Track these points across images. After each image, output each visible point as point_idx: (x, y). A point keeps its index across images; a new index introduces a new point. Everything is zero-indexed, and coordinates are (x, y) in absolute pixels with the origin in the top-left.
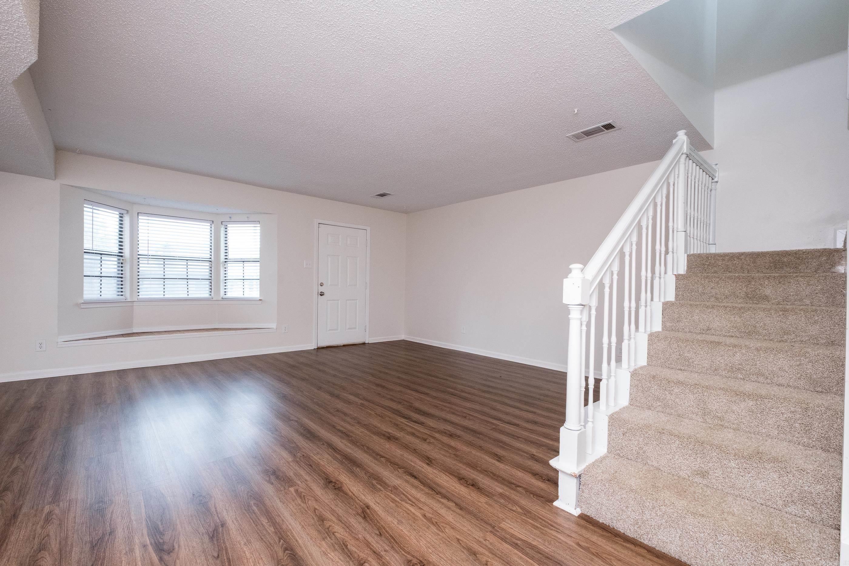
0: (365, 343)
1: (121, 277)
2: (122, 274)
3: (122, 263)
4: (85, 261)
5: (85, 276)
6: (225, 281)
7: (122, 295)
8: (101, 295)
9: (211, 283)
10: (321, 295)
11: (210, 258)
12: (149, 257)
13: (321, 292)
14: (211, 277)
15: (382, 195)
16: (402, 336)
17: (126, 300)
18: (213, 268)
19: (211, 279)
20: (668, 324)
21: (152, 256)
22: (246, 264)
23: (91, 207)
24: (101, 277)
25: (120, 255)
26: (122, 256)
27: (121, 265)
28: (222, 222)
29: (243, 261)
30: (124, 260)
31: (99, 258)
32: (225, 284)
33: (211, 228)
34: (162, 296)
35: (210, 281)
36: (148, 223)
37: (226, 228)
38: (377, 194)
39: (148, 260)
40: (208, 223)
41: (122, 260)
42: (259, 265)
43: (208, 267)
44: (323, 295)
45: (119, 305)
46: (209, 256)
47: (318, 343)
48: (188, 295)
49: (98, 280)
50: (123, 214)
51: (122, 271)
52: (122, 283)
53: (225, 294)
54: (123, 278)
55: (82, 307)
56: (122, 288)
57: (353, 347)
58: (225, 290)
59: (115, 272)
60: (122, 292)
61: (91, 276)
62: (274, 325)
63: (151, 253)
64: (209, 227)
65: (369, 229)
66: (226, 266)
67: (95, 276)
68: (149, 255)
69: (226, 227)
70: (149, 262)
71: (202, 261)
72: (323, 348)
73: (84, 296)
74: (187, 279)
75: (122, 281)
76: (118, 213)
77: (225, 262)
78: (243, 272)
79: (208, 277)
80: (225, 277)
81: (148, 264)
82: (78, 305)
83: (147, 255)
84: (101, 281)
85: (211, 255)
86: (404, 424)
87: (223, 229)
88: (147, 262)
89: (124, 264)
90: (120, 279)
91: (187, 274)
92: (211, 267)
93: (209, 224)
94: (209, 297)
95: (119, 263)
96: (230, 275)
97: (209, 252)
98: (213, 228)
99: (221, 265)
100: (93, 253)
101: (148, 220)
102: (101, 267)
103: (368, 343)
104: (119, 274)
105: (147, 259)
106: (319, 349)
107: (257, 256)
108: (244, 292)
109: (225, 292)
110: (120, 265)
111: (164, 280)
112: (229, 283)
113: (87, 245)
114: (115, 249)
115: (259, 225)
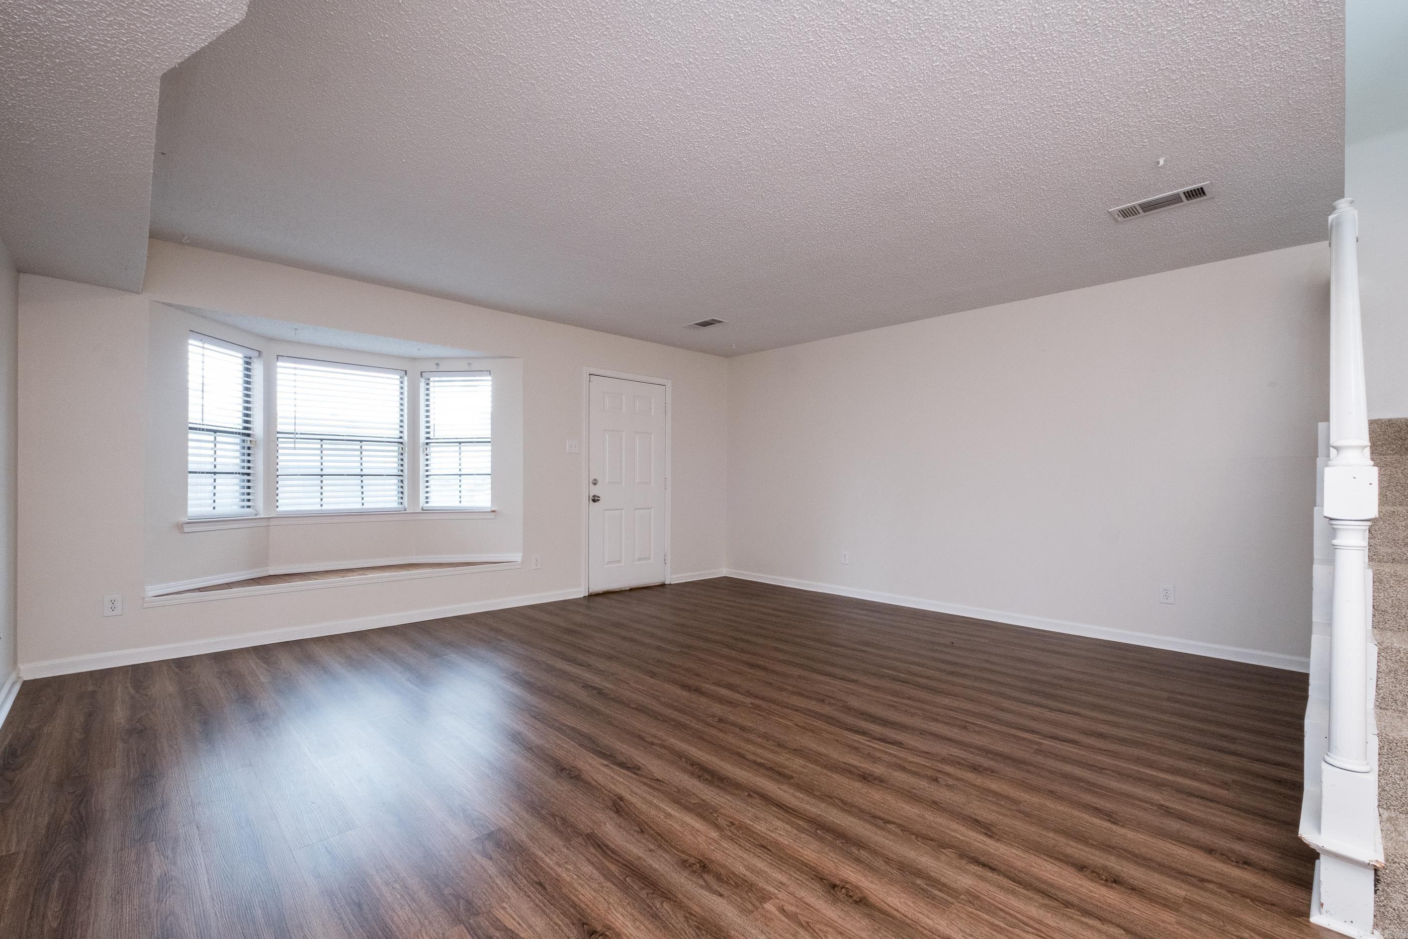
0: (665, 584)
1: (247, 473)
2: (249, 468)
3: (249, 448)
4: (190, 444)
5: (190, 472)
6: (427, 479)
7: (249, 507)
8: (214, 508)
9: (402, 481)
10: (594, 501)
11: (401, 438)
12: (297, 436)
13: (594, 496)
14: (402, 471)
15: (705, 324)
16: (724, 571)
17: (256, 515)
18: (406, 455)
19: (402, 476)
20: (1383, 550)
21: (301, 434)
22: (464, 448)
23: (202, 345)
24: (215, 473)
25: (246, 433)
26: (249, 435)
27: (248, 451)
28: (422, 372)
29: (460, 443)
30: (253, 443)
31: (212, 438)
32: (427, 484)
33: (402, 382)
34: (318, 507)
35: (401, 478)
36: (295, 375)
37: (428, 384)
38: (696, 322)
39: (295, 443)
40: (397, 374)
41: (249, 442)
42: (489, 448)
43: (396, 454)
44: (598, 500)
45: (247, 525)
46: (396, 434)
47: (590, 586)
48: (363, 504)
49: (209, 479)
50: (250, 358)
51: (249, 461)
52: (249, 484)
53: (427, 502)
54: (252, 475)
55: (186, 530)
56: (249, 494)
57: (644, 591)
58: (427, 495)
59: (237, 465)
60: (249, 500)
61: (199, 473)
62: (517, 557)
63: (299, 429)
64: (398, 382)
65: (669, 384)
66: (428, 452)
67: (207, 473)
68: (297, 434)
69: (428, 382)
70: (297, 446)
71: (387, 442)
72: (598, 595)
73: (190, 510)
74: (362, 476)
75: (249, 481)
76: (240, 355)
77: (427, 444)
78: (460, 462)
79: (395, 472)
80: (427, 471)
81: (295, 448)
82: (180, 527)
83: (293, 433)
84: (215, 480)
85: (401, 432)
86: (865, 745)
87: (422, 385)
88: (292, 445)
89: (252, 449)
90: (246, 477)
91: (362, 467)
92: (402, 454)
93: (398, 377)
94: (399, 508)
95: (244, 448)
96: (434, 468)
97: (398, 426)
98: (406, 383)
99: (421, 450)
100: (203, 430)
101: (295, 368)
102: (215, 456)
103: (670, 584)
104: (243, 468)
105: (293, 440)
106: (592, 596)
107: (485, 430)
108: (460, 497)
109: (427, 498)
110: (246, 451)
111: (322, 479)
112: (433, 481)
113: (194, 416)
114: (237, 423)
115: (490, 378)
